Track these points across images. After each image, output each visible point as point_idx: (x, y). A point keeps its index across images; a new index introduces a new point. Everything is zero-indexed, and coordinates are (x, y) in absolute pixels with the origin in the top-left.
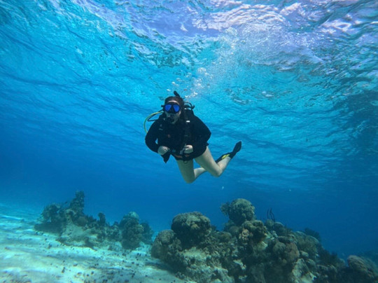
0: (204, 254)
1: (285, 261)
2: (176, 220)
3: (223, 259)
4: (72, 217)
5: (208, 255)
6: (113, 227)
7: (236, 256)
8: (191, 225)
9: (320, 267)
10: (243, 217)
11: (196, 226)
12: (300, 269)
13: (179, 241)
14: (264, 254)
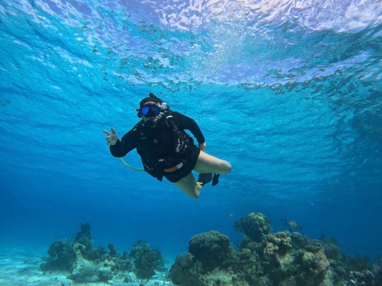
0: (228, 274)
1: (316, 271)
2: (193, 242)
3: (250, 277)
4: (81, 251)
5: (233, 275)
6: (124, 258)
7: (261, 272)
8: (211, 245)
9: (354, 274)
10: (260, 231)
11: (215, 246)
12: (331, 278)
13: (200, 263)
14: (292, 266)
